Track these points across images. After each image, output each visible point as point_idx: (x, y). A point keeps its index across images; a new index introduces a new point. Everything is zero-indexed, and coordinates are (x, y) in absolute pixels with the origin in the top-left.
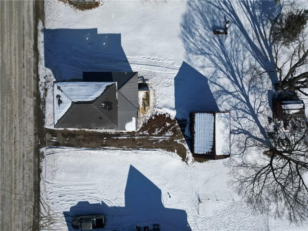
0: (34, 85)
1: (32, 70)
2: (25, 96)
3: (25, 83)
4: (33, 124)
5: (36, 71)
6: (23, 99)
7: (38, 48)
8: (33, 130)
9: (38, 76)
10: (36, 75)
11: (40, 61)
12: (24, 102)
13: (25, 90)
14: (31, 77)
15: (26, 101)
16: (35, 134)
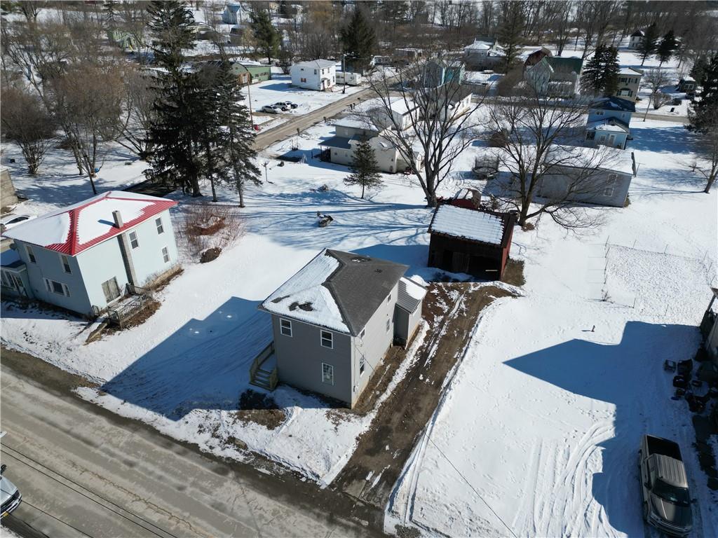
0: (197, 462)
1: (158, 449)
2: (207, 497)
3: (175, 481)
4: (297, 514)
5: (169, 441)
6: (208, 506)
7: (125, 416)
8: (314, 523)
9: (185, 444)
10: (179, 448)
11: (154, 425)
12: (218, 506)
13: (189, 489)
14: (174, 460)
15: (219, 501)
16: (331, 521)
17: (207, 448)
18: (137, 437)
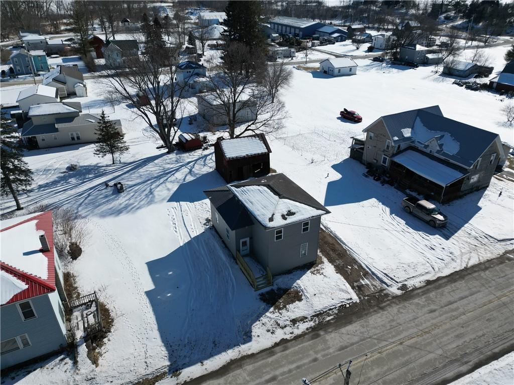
0: (300, 344)
4: (369, 318)
6: (339, 352)
7: (218, 368)
8: (379, 315)
9: (276, 345)
11: (245, 354)
12: (342, 348)
13: (319, 356)
16: (382, 308)
17: (291, 335)
18: (249, 367)
